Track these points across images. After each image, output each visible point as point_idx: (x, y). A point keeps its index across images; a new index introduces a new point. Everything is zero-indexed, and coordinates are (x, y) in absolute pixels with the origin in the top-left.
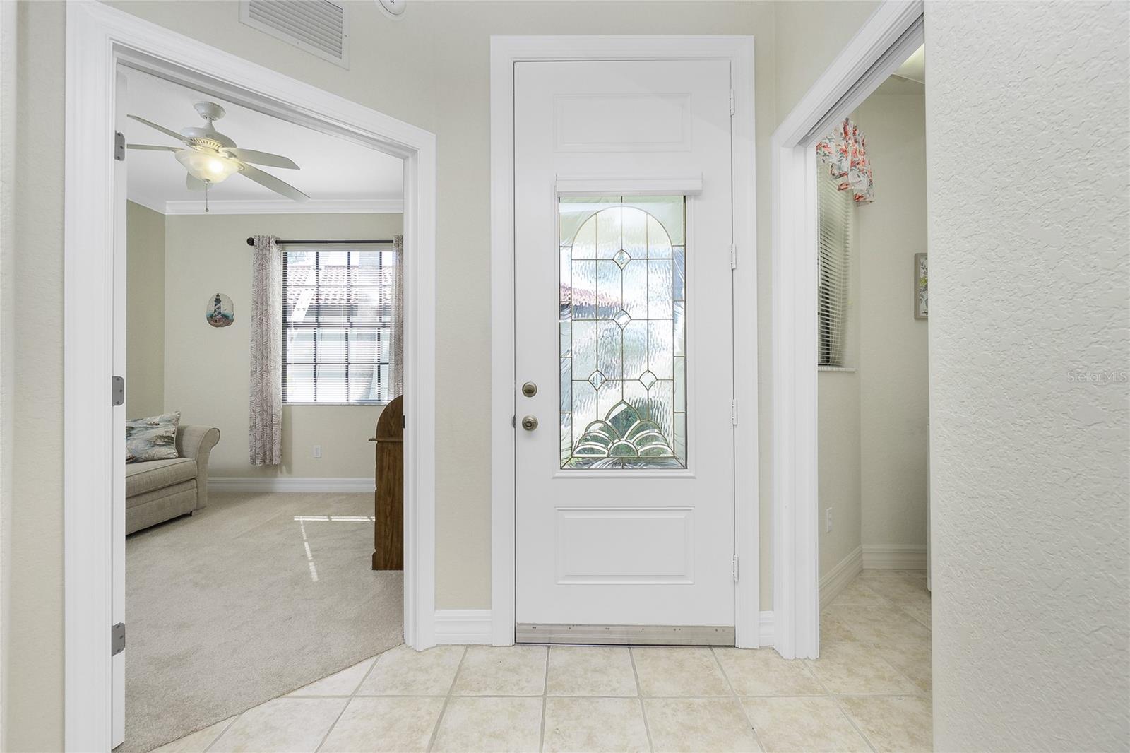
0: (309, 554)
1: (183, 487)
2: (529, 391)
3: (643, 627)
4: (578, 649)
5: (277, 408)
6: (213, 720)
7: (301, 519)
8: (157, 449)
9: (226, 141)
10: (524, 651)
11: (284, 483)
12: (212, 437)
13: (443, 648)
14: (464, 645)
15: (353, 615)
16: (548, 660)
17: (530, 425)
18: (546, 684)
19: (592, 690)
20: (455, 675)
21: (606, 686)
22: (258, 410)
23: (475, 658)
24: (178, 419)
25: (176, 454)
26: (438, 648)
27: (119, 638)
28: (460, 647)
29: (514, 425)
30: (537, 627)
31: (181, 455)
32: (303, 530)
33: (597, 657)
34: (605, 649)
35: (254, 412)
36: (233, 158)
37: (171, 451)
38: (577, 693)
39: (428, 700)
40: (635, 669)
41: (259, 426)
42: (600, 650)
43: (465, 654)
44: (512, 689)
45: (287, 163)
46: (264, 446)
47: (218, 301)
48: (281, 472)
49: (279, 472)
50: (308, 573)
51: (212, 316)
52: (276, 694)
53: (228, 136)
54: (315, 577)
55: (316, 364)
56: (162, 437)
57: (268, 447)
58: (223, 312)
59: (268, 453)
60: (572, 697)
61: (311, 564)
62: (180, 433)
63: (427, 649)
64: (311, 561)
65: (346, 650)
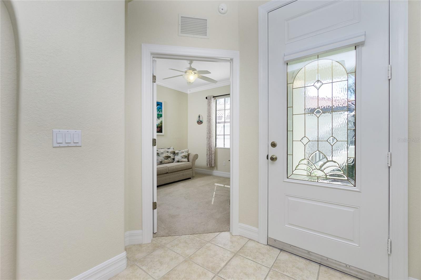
0: (214, 195)
1: (189, 170)
2: (274, 145)
3: (328, 258)
4: (294, 257)
5: (213, 149)
6: (175, 235)
7: (216, 184)
8: (183, 159)
9: (194, 70)
10: (270, 248)
11: (215, 173)
12: (196, 157)
13: (241, 237)
14: (249, 239)
15: (218, 217)
16: (278, 256)
17: (273, 159)
18: (273, 264)
19: (293, 275)
20: (241, 247)
21: (300, 276)
22: (208, 149)
23: (251, 244)
24: (188, 151)
25: (187, 161)
26: (239, 236)
27: (155, 206)
28: (247, 239)
29: (268, 159)
30: (276, 241)
31: (188, 161)
32: (215, 188)
33: (302, 263)
34: (307, 261)
35: (207, 150)
36: (195, 74)
37: (186, 160)
38: (285, 273)
39: (229, 252)
40: (318, 275)
41: (209, 154)
42: (304, 261)
43: (248, 241)
44: (259, 261)
45: (208, 72)
46: (210, 160)
47: (199, 117)
48: (215, 169)
49: (214, 169)
50: (211, 201)
51: (198, 121)
52: (191, 233)
53: (194, 68)
54: (212, 203)
55: (224, 135)
56: (184, 156)
57: (211, 161)
58: (200, 120)
59: (211, 163)
60: (282, 274)
61: (213, 199)
62: (189, 155)
63: (236, 236)
64: (214, 198)
65: (212, 227)
